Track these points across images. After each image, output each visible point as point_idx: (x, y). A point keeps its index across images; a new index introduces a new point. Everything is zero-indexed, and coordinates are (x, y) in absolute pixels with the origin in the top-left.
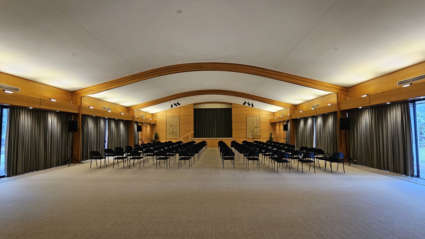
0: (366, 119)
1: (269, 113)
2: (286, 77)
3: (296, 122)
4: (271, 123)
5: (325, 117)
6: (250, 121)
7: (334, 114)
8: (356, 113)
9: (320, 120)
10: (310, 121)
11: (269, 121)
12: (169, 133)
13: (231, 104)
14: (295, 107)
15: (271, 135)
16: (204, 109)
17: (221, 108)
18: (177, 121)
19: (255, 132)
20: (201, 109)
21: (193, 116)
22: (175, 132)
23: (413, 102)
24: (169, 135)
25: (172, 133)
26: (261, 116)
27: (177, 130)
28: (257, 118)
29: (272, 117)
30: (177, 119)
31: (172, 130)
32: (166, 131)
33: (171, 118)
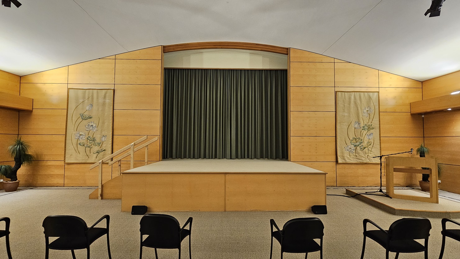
1: (407, 84)
4: (413, 116)
6: (349, 108)
11: (407, 109)
12: (74, 141)
13: (286, 51)
16: (198, 69)
18: (104, 104)
19: (365, 144)
20: (190, 69)
21: (160, 90)
22: (98, 140)
24: (76, 148)
25: (85, 141)
26: (381, 91)
27: (103, 133)
28: (370, 98)
29: (416, 97)
30: (105, 97)
31: (87, 132)
32: (66, 135)
33: (84, 93)
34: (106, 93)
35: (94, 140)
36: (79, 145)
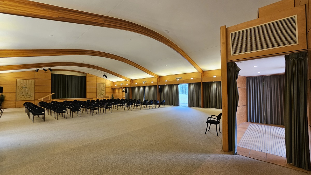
0: (166, 89)
1: (111, 82)
2: (143, 69)
3: (133, 88)
4: (112, 88)
5: (150, 87)
6: (100, 86)
7: (155, 86)
8: (163, 86)
9: (147, 88)
10: (141, 89)
11: (111, 87)
13: (86, 74)
14: (132, 81)
15: (112, 95)
16: (60, 74)
17: (76, 76)
18: (31, 84)
19: (102, 94)
20: (57, 74)
21: (50, 80)
22: (29, 94)
23: (179, 84)
24: (20, 96)
25: (24, 94)
26: (106, 83)
27: (31, 92)
28: (104, 85)
29: (112, 85)
30: (31, 82)
31: (25, 92)
32: (16, 93)
33: (23, 81)
34: (32, 81)
35: (28, 94)
36: (21, 96)
